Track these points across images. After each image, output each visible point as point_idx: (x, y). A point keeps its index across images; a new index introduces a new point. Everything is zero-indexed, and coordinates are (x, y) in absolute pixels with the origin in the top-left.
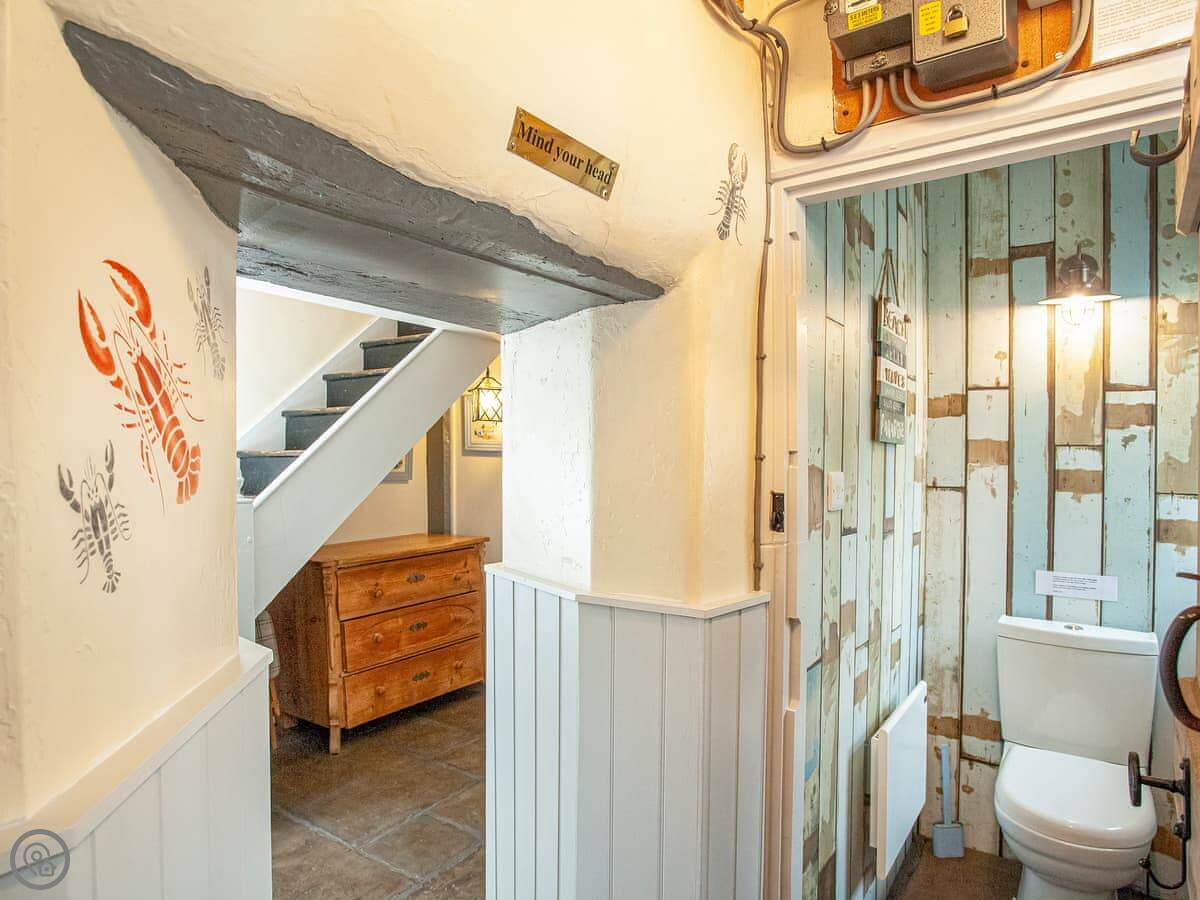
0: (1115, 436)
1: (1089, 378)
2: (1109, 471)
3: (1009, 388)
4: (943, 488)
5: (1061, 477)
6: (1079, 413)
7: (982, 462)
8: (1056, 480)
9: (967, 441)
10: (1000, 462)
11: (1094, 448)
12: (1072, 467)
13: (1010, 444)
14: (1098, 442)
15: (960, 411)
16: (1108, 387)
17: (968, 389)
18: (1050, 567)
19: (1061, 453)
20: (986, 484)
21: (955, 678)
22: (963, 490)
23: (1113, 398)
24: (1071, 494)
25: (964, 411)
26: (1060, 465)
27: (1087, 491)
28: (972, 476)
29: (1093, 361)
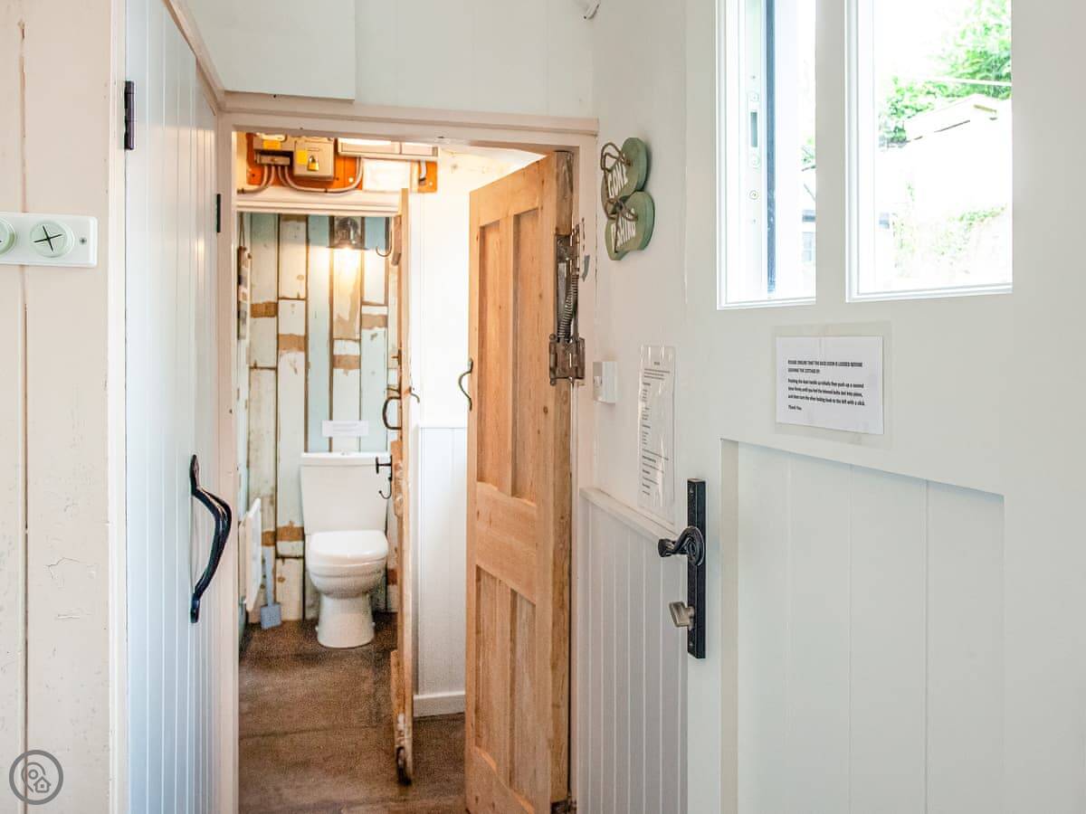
0: (366, 334)
1: (353, 297)
2: (363, 356)
3: (306, 299)
4: (262, 368)
5: (337, 359)
6: (347, 318)
7: (288, 349)
8: (334, 362)
9: (278, 335)
10: (300, 349)
11: (355, 341)
12: (343, 353)
13: (306, 337)
14: (357, 337)
15: (273, 314)
16: (363, 303)
17: (278, 299)
18: (331, 418)
19: (337, 344)
20: (291, 364)
21: (271, 502)
22: (276, 369)
23: (366, 310)
24: (342, 370)
25: (276, 313)
26: (336, 352)
27: (351, 368)
28: (282, 360)
29: (355, 287)
